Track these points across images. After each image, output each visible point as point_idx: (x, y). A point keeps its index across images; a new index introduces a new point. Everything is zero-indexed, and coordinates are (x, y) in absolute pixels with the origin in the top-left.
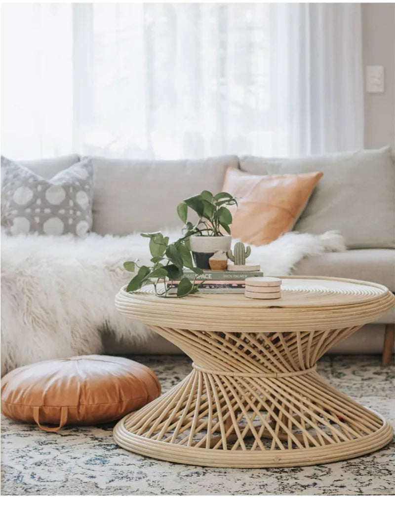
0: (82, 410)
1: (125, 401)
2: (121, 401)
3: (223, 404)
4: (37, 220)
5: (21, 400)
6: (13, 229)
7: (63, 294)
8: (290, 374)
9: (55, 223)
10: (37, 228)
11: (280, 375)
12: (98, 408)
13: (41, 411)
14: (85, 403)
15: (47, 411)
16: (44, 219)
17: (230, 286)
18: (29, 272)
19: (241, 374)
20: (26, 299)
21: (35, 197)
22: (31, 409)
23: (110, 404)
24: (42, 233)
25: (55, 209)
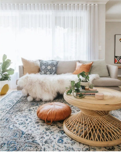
0: (56, 120)
1: (65, 117)
2: (64, 117)
3: (90, 124)
4: (45, 72)
5: (42, 116)
6: (42, 73)
7: (50, 86)
8: (105, 116)
9: (48, 72)
10: (45, 73)
11: (103, 116)
12: (59, 119)
13: (47, 119)
14: (56, 118)
15: (48, 119)
16: (47, 72)
17: (91, 94)
18: (44, 82)
19: (94, 116)
20: (44, 87)
21: (46, 68)
22: (44, 119)
23: (62, 118)
24: (46, 74)
25: (49, 70)
